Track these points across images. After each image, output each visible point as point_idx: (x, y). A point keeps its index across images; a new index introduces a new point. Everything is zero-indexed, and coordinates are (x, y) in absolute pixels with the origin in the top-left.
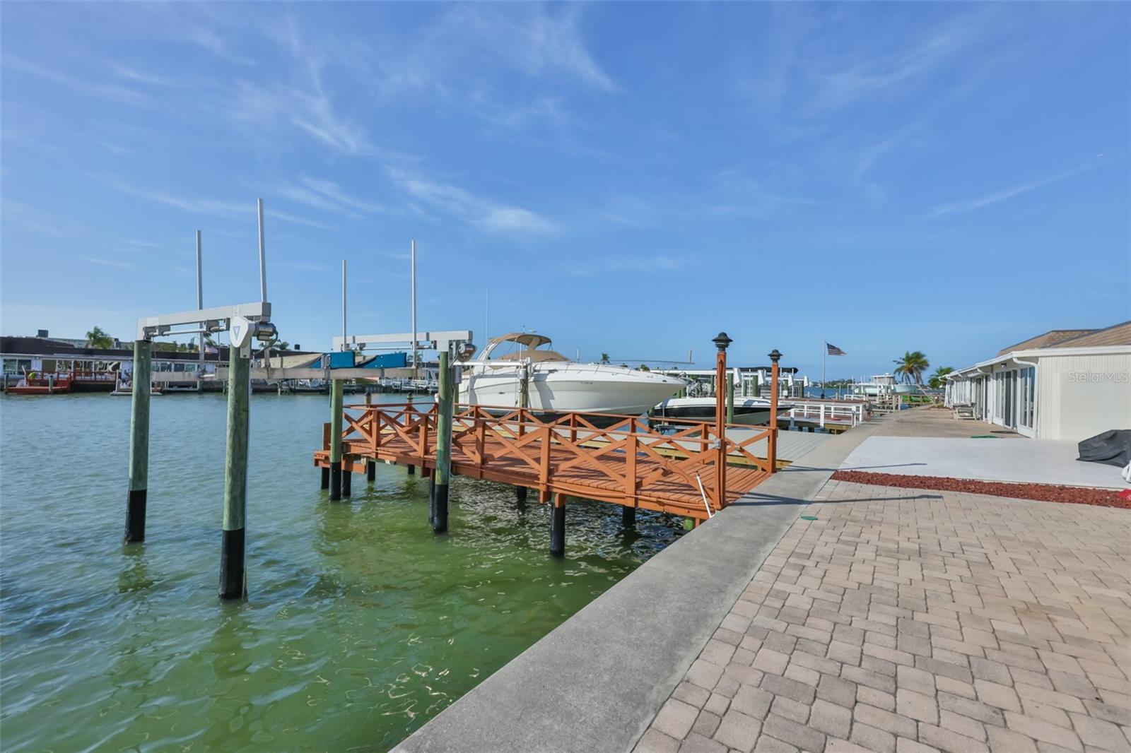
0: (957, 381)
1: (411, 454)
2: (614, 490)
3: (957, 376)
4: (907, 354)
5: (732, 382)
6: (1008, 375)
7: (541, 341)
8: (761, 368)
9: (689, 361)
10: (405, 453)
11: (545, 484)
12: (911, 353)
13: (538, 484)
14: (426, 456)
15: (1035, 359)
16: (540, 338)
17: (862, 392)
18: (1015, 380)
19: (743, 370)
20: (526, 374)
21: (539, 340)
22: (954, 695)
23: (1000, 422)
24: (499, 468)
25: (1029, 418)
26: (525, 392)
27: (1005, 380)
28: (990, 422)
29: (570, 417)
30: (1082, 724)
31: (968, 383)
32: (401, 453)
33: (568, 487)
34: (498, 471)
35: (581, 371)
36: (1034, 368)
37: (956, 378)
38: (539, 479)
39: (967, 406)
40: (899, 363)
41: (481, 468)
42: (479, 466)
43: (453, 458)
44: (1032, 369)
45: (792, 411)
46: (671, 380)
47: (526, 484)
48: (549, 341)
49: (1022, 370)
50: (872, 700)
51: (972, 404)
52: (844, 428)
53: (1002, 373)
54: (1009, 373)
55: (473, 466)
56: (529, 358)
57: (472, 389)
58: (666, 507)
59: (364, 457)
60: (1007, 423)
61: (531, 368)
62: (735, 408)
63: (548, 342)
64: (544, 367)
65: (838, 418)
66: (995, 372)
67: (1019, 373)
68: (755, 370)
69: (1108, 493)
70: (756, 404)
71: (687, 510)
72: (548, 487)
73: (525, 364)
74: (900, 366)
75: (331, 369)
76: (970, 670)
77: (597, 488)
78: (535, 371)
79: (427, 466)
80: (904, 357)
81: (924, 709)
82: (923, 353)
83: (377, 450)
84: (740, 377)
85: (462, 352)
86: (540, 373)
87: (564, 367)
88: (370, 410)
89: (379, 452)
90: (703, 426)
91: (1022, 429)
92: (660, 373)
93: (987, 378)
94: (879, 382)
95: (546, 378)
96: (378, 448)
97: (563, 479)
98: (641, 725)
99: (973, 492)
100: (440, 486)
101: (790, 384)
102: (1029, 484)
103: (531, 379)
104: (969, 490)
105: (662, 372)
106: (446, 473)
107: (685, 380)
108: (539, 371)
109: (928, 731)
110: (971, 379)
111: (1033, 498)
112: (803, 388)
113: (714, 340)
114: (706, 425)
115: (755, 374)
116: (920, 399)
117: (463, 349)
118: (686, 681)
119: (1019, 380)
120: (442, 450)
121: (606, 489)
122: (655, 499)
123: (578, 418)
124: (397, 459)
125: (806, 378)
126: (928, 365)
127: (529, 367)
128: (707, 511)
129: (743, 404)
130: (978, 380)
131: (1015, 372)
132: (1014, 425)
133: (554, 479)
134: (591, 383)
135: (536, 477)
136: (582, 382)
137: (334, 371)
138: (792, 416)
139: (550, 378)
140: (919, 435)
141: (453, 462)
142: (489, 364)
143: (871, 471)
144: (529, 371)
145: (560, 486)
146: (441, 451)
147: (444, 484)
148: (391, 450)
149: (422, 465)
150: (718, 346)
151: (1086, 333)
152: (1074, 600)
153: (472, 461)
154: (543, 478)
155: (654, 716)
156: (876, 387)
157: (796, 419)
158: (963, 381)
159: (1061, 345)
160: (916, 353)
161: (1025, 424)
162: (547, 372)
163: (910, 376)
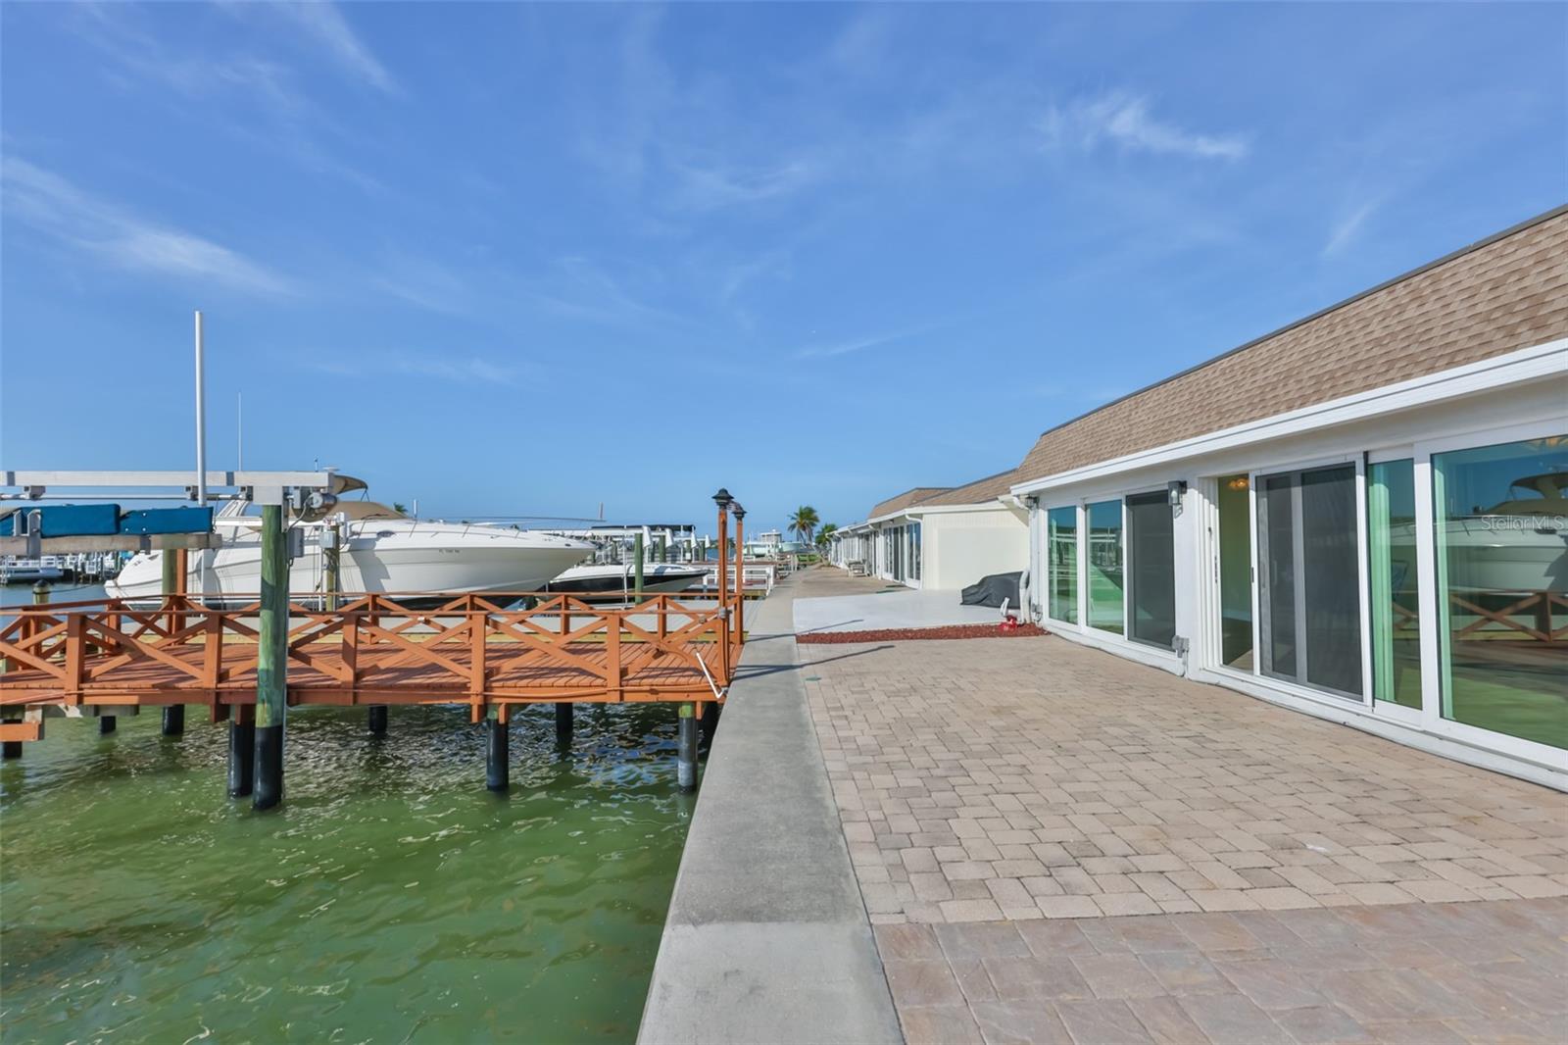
0: (844, 538)
1: (181, 685)
2: (590, 686)
3: (847, 532)
4: (800, 509)
5: (664, 545)
6: (896, 531)
7: (346, 485)
8: (669, 527)
9: (599, 519)
10: (163, 687)
11: (481, 694)
12: (804, 507)
13: (468, 696)
14: (219, 686)
15: (920, 516)
16: (345, 479)
17: (751, 552)
18: (902, 536)
19: (653, 528)
20: (337, 539)
21: (343, 483)
22: (998, 766)
23: (889, 577)
24: (389, 683)
25: (916, 572)
26: (333, 568)
27: (893, 536)
28: (880, 578)
29: (466, 600)
30: (1060, 760)
31: (857, 539)
32: (154, 686)
33: (519, 692)
34: (391, 687)
35: (437, 533)
36: (919, 524)
37: (845, 535)
38: (468, 689)
39: (859, 563)
40: (793, 518)
41: (355, 688)
42: (351, 686)
43: (289, 681)
44: (918, 525)
45: (705, 578)
46: (575, 544)
47: (443, 699)
48: (362, 485)
49: (908, 526)
50: (960, 782)
51: (864, 561)
52: (759, 594)
53: (890, 529)
54: (896, 530)
55: (338, 687)
56: (342, 514)
57: (209, 568)
58: (661, 695)
59: (33, 708)
60: (896, 577)
61: (345, 529)
62: (645, 577)
63: (361, 487)
64: (369, 528)
65: (750, 582)
66: (883, 527)
67: (905, 528)
68: (663, 528)
69: (992, 627)
70: (669, 571)
71: (686, 694)
72: (485, 697)
73: (333, 524)
74: (794, 522)
75: (43, 537)
76: (995, 751)
77: (565, 686)
78: (353, 534)
79: (223, 701)
80: (798, 512)
81: (988, 777)
82: (814, 508)
83: (79, 689)
84: (651, 537)
85: (315, 506)
86: (362, 537)
87: (409, 527)
88: (25, 617)
89: (85, 692)
90: (661, 598)
91: (910, 582)
92: (558, 535)
93: (875, 534)
94: (768, 540)
95: (375, 545)
96: (83, 686)
97: (509, 683)
98: (840, 843)
99: (912, 638)
100: (268, 731)
101: (693, 545)
102: (943, 628)
103: (344, 548)
104: (908, 638)
105: (560, 532)
106: (279, 707)
107: (594, 543)
108: (359, 534)
109: (999, 787)
110: (861, 536)
111: (950, 637)
112: (704, 549)
113: (714, 498)
114: (664, 597)
115: (639, 531)
116: (806, 558)
117: (317, 500)
118: (840, 810)
119: (906, 536)
120: (272, 668)
121: (578, 686)
122: (648, 688)
123: (478, 601)
124: (140, 700)
125: (707, 537)
126: (817, 521)
127: (341, 529)
128: (712, 691)
129: (653, 571)
130: (866, 537)
131: (902, 528)
132: (903, 579)
133: (494, 685)
134: (457, 550)
135: (465, 686)
136: (441, 550)
137: (48, 540)
138: (705, 583)
139: (383, 544)
140: (831, 595)
141: (290, 687)
142: (246, 523)
143: (826, 631)
144: (341, 534)
145: (503, 694)
146: (267, 671)
147: (276, 724)
148: (125, 684)
149: (213, 701)
150: (718, 503)
151: (942, 491)
152: (1016, 699)
153: (334, 679)
154: (476, 686)
155: (842, 837)
156: (764, 546)
157: (709, 587)
158: (851, 537)
159: (925, 502)
160: (807, 508)
161: (912, 577)
162: (375, 536)
163: (803, 533)
